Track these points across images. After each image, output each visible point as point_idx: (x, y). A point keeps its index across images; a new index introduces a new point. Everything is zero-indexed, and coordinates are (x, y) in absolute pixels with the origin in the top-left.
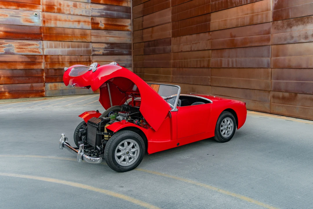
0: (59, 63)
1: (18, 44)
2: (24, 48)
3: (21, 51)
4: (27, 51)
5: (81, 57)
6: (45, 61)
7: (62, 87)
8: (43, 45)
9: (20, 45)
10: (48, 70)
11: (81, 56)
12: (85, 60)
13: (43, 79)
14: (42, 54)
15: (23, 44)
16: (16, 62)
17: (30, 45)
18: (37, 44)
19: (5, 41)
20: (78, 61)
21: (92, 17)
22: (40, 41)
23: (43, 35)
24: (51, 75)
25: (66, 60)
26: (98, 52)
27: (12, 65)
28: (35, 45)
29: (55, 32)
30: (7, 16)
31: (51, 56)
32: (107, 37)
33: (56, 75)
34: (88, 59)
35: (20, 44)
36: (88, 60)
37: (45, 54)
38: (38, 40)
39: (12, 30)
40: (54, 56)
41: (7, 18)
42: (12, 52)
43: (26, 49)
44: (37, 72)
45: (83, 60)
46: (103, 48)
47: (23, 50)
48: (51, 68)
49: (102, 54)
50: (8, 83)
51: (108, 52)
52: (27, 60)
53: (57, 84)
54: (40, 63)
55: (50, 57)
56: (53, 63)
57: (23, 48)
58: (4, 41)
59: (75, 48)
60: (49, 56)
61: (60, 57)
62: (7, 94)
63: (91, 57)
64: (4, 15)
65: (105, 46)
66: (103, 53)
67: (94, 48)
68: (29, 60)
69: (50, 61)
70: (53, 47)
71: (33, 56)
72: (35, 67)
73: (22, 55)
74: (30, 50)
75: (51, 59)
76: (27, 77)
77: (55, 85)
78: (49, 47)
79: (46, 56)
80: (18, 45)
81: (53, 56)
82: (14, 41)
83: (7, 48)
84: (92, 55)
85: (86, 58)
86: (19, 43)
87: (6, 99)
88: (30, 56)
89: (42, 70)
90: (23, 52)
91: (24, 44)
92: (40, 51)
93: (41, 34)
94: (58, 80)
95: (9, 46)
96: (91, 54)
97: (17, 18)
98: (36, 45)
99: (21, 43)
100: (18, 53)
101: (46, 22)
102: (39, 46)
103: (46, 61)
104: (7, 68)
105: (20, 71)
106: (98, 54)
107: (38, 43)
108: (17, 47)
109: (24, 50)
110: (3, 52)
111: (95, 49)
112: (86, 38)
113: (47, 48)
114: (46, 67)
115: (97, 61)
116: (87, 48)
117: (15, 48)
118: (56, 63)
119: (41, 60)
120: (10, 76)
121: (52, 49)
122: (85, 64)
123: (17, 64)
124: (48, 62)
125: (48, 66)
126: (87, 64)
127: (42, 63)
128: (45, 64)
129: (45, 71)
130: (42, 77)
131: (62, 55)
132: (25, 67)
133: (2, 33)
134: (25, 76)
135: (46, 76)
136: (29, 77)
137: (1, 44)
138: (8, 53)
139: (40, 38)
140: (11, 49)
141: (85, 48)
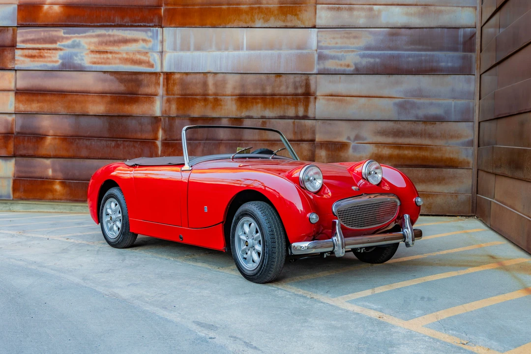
0: (205, 98)
1: (95, 40)
2: (111, 53)
3: (100, 61)
4: (118, 61)
5: (278, 79)
6: (165, 93)
8: (162, 42)
9: (101, 43)
10: (172, 119)
11: (279, 75)
12: (291, 90)
13: (156, 147)
14: (158, 69)
15: (107, 38)
16: (85, 93)
17: (126, 41)
18: (147, 38)
19: (64, 33)
20: (265, 95)
22: (154, 29)
23: (166, 10)
24: (178, 137)
25: (229, 89)
26: (337, 61)
27: (76, 102)
28: (141, 42)
31: (184, 76)
32: (375, 7)
33: (196, 136)
34: (301, 86)
35: (101, 39)
36: (300, 91)
37: (166, 70)
38: (150, 26)
40: (193, 76)
42: (79, 62)
43: (115, 55)
44: (140, 124)
45: (283, 90)
46: (360, 48)
47: (108, 58)
48: (181, 113)
49: (352, 68)
50: (63, 153)
51: (378, 60)
52: (116, 87)
54: (150, 97)
55: (182, 80)
56: (186, 100)
57: (107, 52)
58: (61, 32)
59: (260, 49)
60: (177, 76)
61: (211, 80)
62: (58, 187)
63: (312, 79)
65: (367, 38)
66: (356, 64)
67: (326, 48)
68: (121, 88)
69: (179, 92)
70: (192, 48)
71: (134, 77)
72: (137, 110)
73: (105, 72)
74: (125, 56)
75: (184, 85)
76: (112, 138)
78: (178, 45)
79: (168, 75)
80: (95, 43)
81: (189, 76)
82: (85, 32)
83: (68, 51)
84: (315, 71)
85: (295, 83)
86: (98, 36)
87: (53, 200)
88: (124, 77)
89: (156, 119)
90: (105, 63)
91: (112, 39)
92: (152, 61)
93: (158, 6)
95: (74, 46)
96: (313, 69)
98: (144, 40)
99: (104, 35)
100: (94, 66)
102: (150, 45)
103: (168, 92)
104: (63, 111)
105: (97, 120)
106: (339, 68)
107: (150, 34)
108: (93, 48)
109: (110, 56)
110: (57, 65)
111: (326, 52)
112: (296, 15)
113: (175, 49)
114: (167, 112)
115: (334, 93)
116: (299, 48)
117: (88, 52)
118: (196, 100)
119: (155, 87)
120: (70, 133)
121: (188, 53)
122: (288, 104)
123: (90, 99)
124: (174, 95)
125: (174, 107)
126: (296, 105)
127: (157, 98)
128: (164, 102)
129: (162, 124)
130: (155, 143)
131: (216, 73)
132: (108, 108)
133: (56, 8)
134: (107, 136)
135: (166, 140)
136: (118, 140)
137: (53, 41)
138: (68, 67)
139: (156, 20)
140: (76, 55)
141: (291, 49)
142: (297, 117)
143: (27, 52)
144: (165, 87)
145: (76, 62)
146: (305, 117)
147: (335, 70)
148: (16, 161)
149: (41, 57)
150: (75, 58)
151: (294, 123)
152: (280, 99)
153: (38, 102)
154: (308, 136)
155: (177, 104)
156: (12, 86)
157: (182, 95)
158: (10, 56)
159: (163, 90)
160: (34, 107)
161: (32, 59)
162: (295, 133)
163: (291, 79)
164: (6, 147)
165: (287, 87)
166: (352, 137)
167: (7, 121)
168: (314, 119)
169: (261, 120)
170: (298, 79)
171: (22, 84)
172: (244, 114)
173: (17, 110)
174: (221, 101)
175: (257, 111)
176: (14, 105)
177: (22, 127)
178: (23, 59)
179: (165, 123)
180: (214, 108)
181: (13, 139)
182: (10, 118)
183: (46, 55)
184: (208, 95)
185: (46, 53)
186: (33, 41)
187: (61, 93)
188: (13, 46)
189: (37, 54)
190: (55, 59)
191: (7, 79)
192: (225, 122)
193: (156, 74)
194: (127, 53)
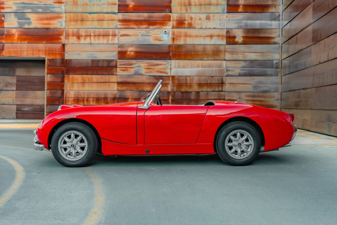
0: (186, 84)
2: (152, 69)
3: (148, 72)
4: (155, 72)
5: (212, 78)
8: (171, 65)
9: (149, 66)
10: (174, 92)
11: (212, 77)
12: (216, 82)
13: (169, 102)
14: (169, 75)
16: (143, 83)
17: (158, 65)
18: (165, 64)
20: (208, 83)
21: (227, 30)
22: (168, 60)
23: (172, 54)
24: (177, 99)
25: (195, 82)
26: (232, 72)
27: (140, 86)
28: (163, 65)
29: (184, 50)
30: (138, 35)
31: (179, 77)
32: (246, 53)
33: (183, 98)
34: (220, 80)
35: (149, 64)
36: (220, 82)
37: (172, 75)
38: (166, 60)
39: (142, 50)
40: (182, 77)
41: (138, 37)
42: (141, 72)
43: (154, 70)
44: (163, 94)
45: (214, 82)
46: (240, 67)
47: (151, 71)
48: (178, 90)
49: (238, 74)
51: (246, 71)
52: (154, 81)
54: (166, 85)
55: (178, 78)
56: (180, 85)
57: (151, 69)
58: (134, 61)
59: (206, 67)
60: (176, 77)
61: (188, 79)
63: (224, 78)
64: (136, 35)
65: (242, 64)
66: (239, 73)
67: (229, 67)
68: (156, 81)
70: (182, 67)
71: (161, 77)
73: (150, 76)
74: (157, 70)
75: (178, 80)
78: (177, 66)
79: (173, 77)
80: (146, 65)
82: (143, 61)
83: (136, 69)
84: (225, 75)
85: (218, 79)
86: (148, 63)
88: (157, 77)
89: (169, 92)
90: (150, 73)
91: (152, 64)
92: (167, 72)
93: (169, 53)
95: (138, 66)
96: (224, 75)
97: (147, 37)
98: (164, 65)
100: (146, 73)
101: (175, 39)
102: (166, 66)
103: (173, 83)
104: (135, 90)
106: (233, 74)
107: (166, 62)
108: (145, 67)
109: (152, 70)
110: (133, 73)
111: (229, 69)
112: (218, 56)
113: (175, 68)
114: (173, 90)
115: (232, 83)
116: (219, 67)
117: (144, 68)
118: (183, 85)
119: (168, 81)
120: (138, 98)
121: (180, 69)
122: (216, 86)
123: (145, 85)
124: (175, 83)
126: (219, 87)
127: (169, 85)
128: (172, 86)
129: (171, 94)
130: (168, 100)
131: (190, 76)
132: (151, 89)
133: (132, 53)
135: (172, 99)
137: (131, 65)
138: (137, 74)
139: (169, 57)
141: (217, 67)
142: (219, 91)
143: (121, 69)
145: (140, 72)
146: (222, 91)
147: (232, 75)
150: (140, 71)
151: (218, 93)
152: (213, 85)
153: (126, 86)
154: (223, 98)
155: (176, 87)
156: (116, 81)
157: (178, 84)
158: (115, 70)
159: (171, 82)
160: (124, 88)
161: (123, 71)
162: (218, 97)
163: (217, 78)
165: (215, 81)
166: (238, 98)
167: (114, 93)
168: (225, 92)
169: (206, 92)
170: (219, 78)
171: (119, 80)
172: (200, 90)
174: (192, 86)
175: (205, 89)
176: (117, 88)
177: (119, 96)
178: (120, 71)
180: (189, 88)
183: (128, 70)
184: (188, 84)
185: (128, 69)
186: (123, 65)
187: (134, 83)
188: (116, 67)
189: (125, 69)
190: (132, 71)
191: (114, 78)
192: (193, 93)
193: (169, 76)
194: (158, 69)
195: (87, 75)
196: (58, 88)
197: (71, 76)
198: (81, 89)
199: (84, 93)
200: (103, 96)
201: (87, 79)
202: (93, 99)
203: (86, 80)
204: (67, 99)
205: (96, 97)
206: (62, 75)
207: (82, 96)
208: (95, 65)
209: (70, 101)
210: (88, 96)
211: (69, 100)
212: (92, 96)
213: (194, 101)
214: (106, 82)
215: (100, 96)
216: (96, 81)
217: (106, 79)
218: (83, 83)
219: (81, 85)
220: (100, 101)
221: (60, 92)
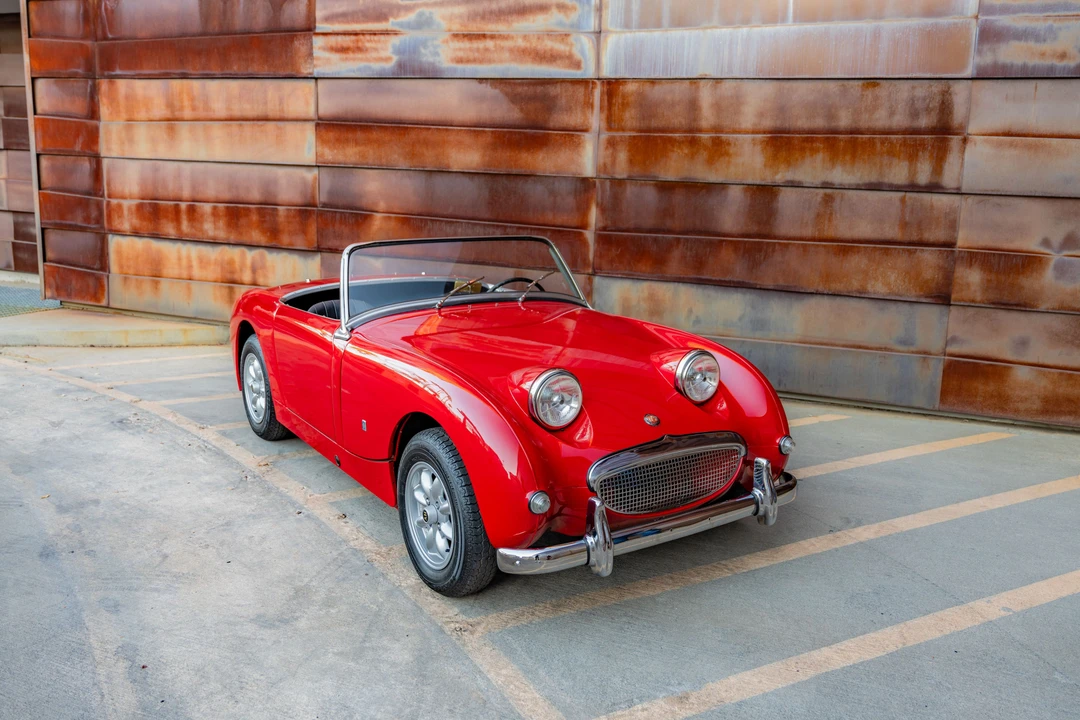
0: (691, 137)
1: (462, 9)
2: (492, 37)
3: (471, 56)
4: (507, 55)
5: (869, 93)
6: (604, 125)
7: (697, 321)
8: (600, 9)
10: (618, 183)
11: (872, 82)
12: (900, 120)
13: (585, 243)
14: (588, 71)
15: (485, 5)
16: (443, 125)
17: (523, 11)
18: (567, 2)
20: (835, 131)
24: (631, 224)
25: (748, 118)
26: (1032, 44)
27: (426, 143)
28: (554, 11)
31: (647, 87)
33: (669, 223)
34: (928, 110)
35: (472, 7)
36: (924, 122)
37: (607, 72)
40: (667, 86)
42: (431, 59)
43: (499, 42)
44: (553, 193)
45: (881, 119)
47: (487, 50)
48: (637, 171)
49: (1073, 62)
52: (504, 111)
53: (665, 290)
54: (572, 136)
55: (641, 95)
56: (649, 142)
57: (484, 36)
59: (828, 18)
60: (631, 87)
61: (706, 96)
63: (960, 92)
67: (1005, 10)
68: (515, 115)
69: (635, 124)
70: (665, 21)
71: (539, 89)
72: (545, 162)
73: (481, 80)
74: (521, 43)
75: (647, 107)
76: (497, 220)
77: (652, 298)
78: (635, 17)
79: (612, 85)
80: (461, 16)
81: (657, 88)
83: (408, 37)
84: (969, 72)
85: (912, 101)
88: (520, 89)
89: (586, 183)
90: (481, 61)
91: (494, 6)
92: (578, 55)
94: (674, 267)
95: (420, 25)
96: (964, 67)
98: (561, 7)
100: (460, 66)
102: (574, 17)
103: (611, 123)
104: (403, 164)
105: (466, 181)
106: (1034, 62)
108: (456, 27)
109: (490, 44)
110: (388, 66)
111: (1003, 21)
113: (627, 25)
114: (609, 167)
115: (1015, 129)
116: (929, 12)
117: (447, 36)
118: (671, 141)
119: (584, 114)
120: (417, 208)
121: (657, 34)
122: (891, 153)
123: (452, 138)
124: (623, 130)
125: (623, 156)
126: (912, 158)
127: (587, 136)
128: (602, 147)
129: (597, 195)
130: (581, 234)
131: (718, 80)
132: (487, 159)
134: (487, 216)
135: (604, 229)
136: (506, 227)
137: (382, 16)
138: (411, 69)
140: (424, 44)
141: (909, 16)
142: (913, 187)
143: (333, 40)
144: (606, 112)
145: (424, 59)
146: (934, 188)
147: (1024, 67)
148: (322, 259)
149: (359, 49)
150: (423, 51)
151: (903, 200)
152: (872, 142)
153: (357, 143)
154: (938, 234)
155: (629, 151)
156: (311, 113)
157: (639, 130)
158: (303, 49)
159: (601, 120)
160: (350, 154)
161: (344, 56)
162: (904, 225)
163: (904, 90)
164: (304, 232)
165: (892, 114)
166: (1057, 238)
167: (304, 182)
168: (958, 192)
169: (822, 192)
170: (921, 90)
171: (328, 108)
172: (781, 176)
173: (320, 159)
174: (729, 144)
175: (813, 169)
176: (314, 150)
177: (331, 193)
178: (327, 55)
179: (603, 192)
180: (711, 161)
181: (314, 217)
182: (310, 175)
183: (368, 45)
184: (700, 131)
185: (367, 42)
186: (344, 17)
187: (398, 127)
188: (309, 29)
189: (351, 45)
190: (384, 54)
191: (299, 98)
192: (735, 194)
193: (585, 82)
194: (525, 37)
195: (185, 82)
196: (78, 148)
197: (122, 85)
198: (163, 152)
199: (178, 175)
200: (255, 195)
201: (186, 103)
202: (215, 208)
203: (182, 108)
204: (114, 202)
205: (227, 196)
206: (90, 82)
207: (171, 189)
208: (214, 26)
209: (126, 212)
210: (194, 188)
211: (120, 206)
212: (211, 192)
213: (736, 246)
214: (266, 119)
215: (243, 195)
216: (223, 114)
217: (266, 103)
218: (172, 120)
219: (160, 130)
220: (243, 221)
221: (86, 165)
